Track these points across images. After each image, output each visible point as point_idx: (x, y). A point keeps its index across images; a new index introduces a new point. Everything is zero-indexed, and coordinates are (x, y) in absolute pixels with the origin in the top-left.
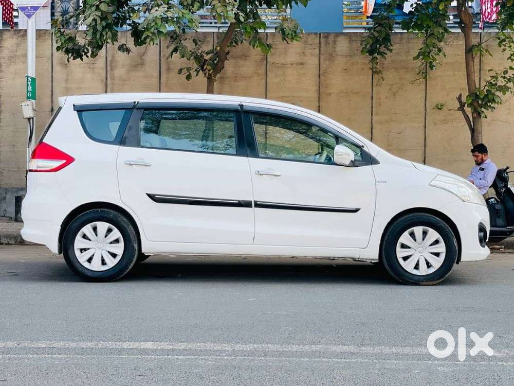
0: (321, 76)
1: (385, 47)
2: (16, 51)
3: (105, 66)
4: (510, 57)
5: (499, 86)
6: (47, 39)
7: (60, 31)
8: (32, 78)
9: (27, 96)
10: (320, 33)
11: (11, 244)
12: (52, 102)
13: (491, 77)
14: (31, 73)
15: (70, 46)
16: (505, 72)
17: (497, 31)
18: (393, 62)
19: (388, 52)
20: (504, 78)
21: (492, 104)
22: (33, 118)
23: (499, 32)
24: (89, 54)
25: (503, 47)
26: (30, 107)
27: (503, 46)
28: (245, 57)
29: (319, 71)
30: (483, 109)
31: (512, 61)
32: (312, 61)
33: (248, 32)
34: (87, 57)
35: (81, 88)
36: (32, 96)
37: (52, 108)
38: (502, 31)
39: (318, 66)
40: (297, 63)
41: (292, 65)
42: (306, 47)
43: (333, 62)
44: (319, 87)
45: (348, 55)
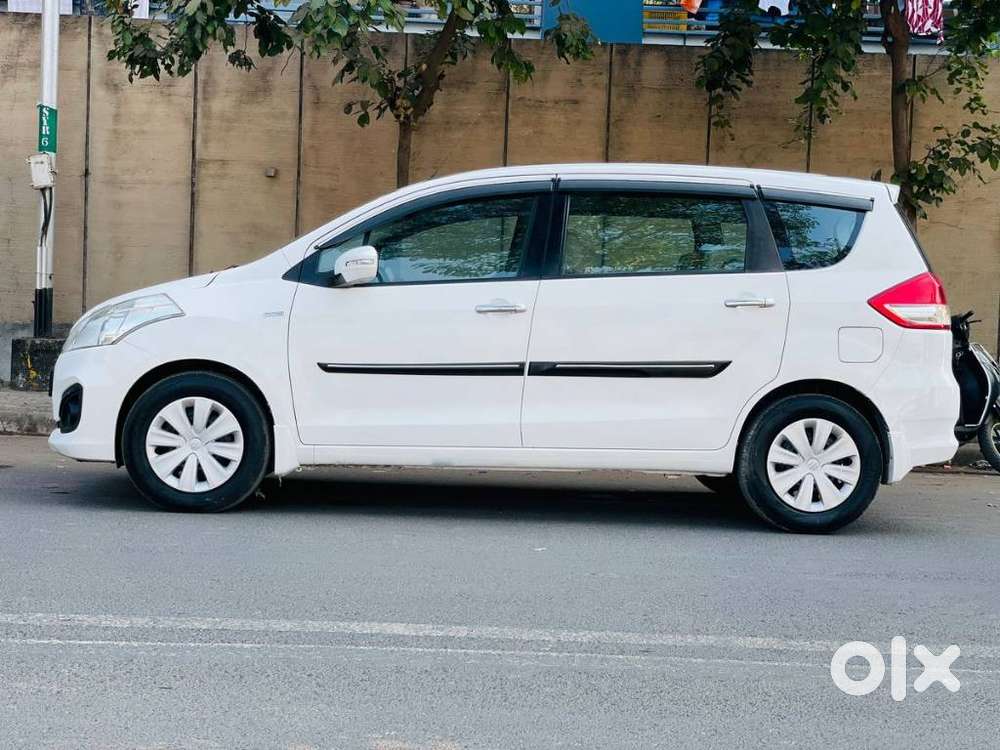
0: (611, 127)
1: (738, 76)
2: (18, 56)
3: (191, 91)
4: (969, 105)
5: (952, 159)
6: (80, 33)
7: (123, 22)
8: (51, 111)
9: (40, 144)
10: (612, 45)
11: (11, 433)
12: (87, 158)
13: (938, 140)
14: (49, 99)
15: (139, 50)
16: (966, 133)
17: (949, 53)
18: (749, 104)
19: (744, 86)
20: (963, 143)
21: (938, 191)
22: (51, 188)
23: (949, 57)
24: (174, 68)
25: (957, 85)
26: (46, 168)
27: (956, 82)
28: (465, 84)
29: (608, 117)
30: (920, 202)
31: (972, 113)
32: (595, 99)
33: (490, 38)
34: (171, 73)
35: (143, 132)
36: (48, 144)
37: (87, 170)
38: (955, 54)
39: (605, 107)
40: (566, 100)
41: (556, 103)
42: (583, 70)
43: (635, 100)
44: (607, 148)
45: (666, 89)
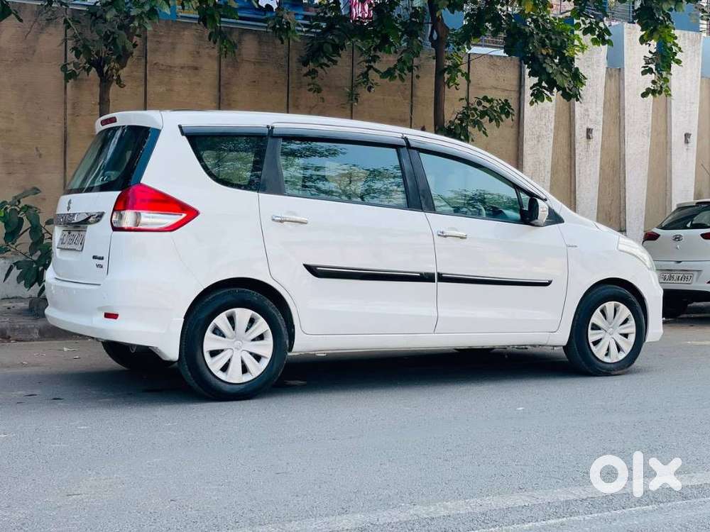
0: (222, 88)
16: (479, 103)
32: (210, 67)
40: (189, 67)
41: (182, 68)
42: (201, 44)
43: (238, 69)
45: (258, 62)
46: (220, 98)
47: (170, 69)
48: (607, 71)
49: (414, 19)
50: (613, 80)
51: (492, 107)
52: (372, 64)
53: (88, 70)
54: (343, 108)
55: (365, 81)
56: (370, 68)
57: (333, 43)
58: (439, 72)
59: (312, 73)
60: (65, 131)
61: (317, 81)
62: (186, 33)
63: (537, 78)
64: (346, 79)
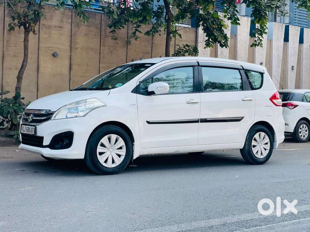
29: (71, 33)
39: (70, 30)
40: (58, 27)
41: (55, 27)
42: (64, 17)
43: (79, 28)
44: (71, 43)
45: (88, 26)
46: (71, 41)
47: (50, 27)
48: (231, 35)
49: (159, 10)
50: (233, 40)
51: (189, 49)
52: (138, 29)
53: (20, 27)
54: (124, 47)
55: (134, 36)
56: (136, 30)
57: (125, 19)
58: (168, 34)
59: (113, 31)
60: (3, 53)
61: (115, 35)
62: (58, 11)
63: (208, 37)
64: (125, 34)
